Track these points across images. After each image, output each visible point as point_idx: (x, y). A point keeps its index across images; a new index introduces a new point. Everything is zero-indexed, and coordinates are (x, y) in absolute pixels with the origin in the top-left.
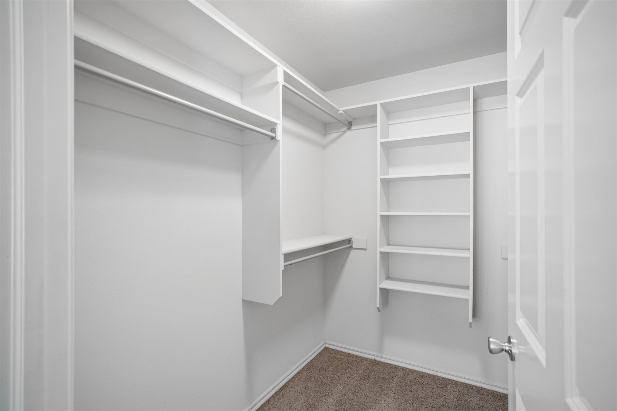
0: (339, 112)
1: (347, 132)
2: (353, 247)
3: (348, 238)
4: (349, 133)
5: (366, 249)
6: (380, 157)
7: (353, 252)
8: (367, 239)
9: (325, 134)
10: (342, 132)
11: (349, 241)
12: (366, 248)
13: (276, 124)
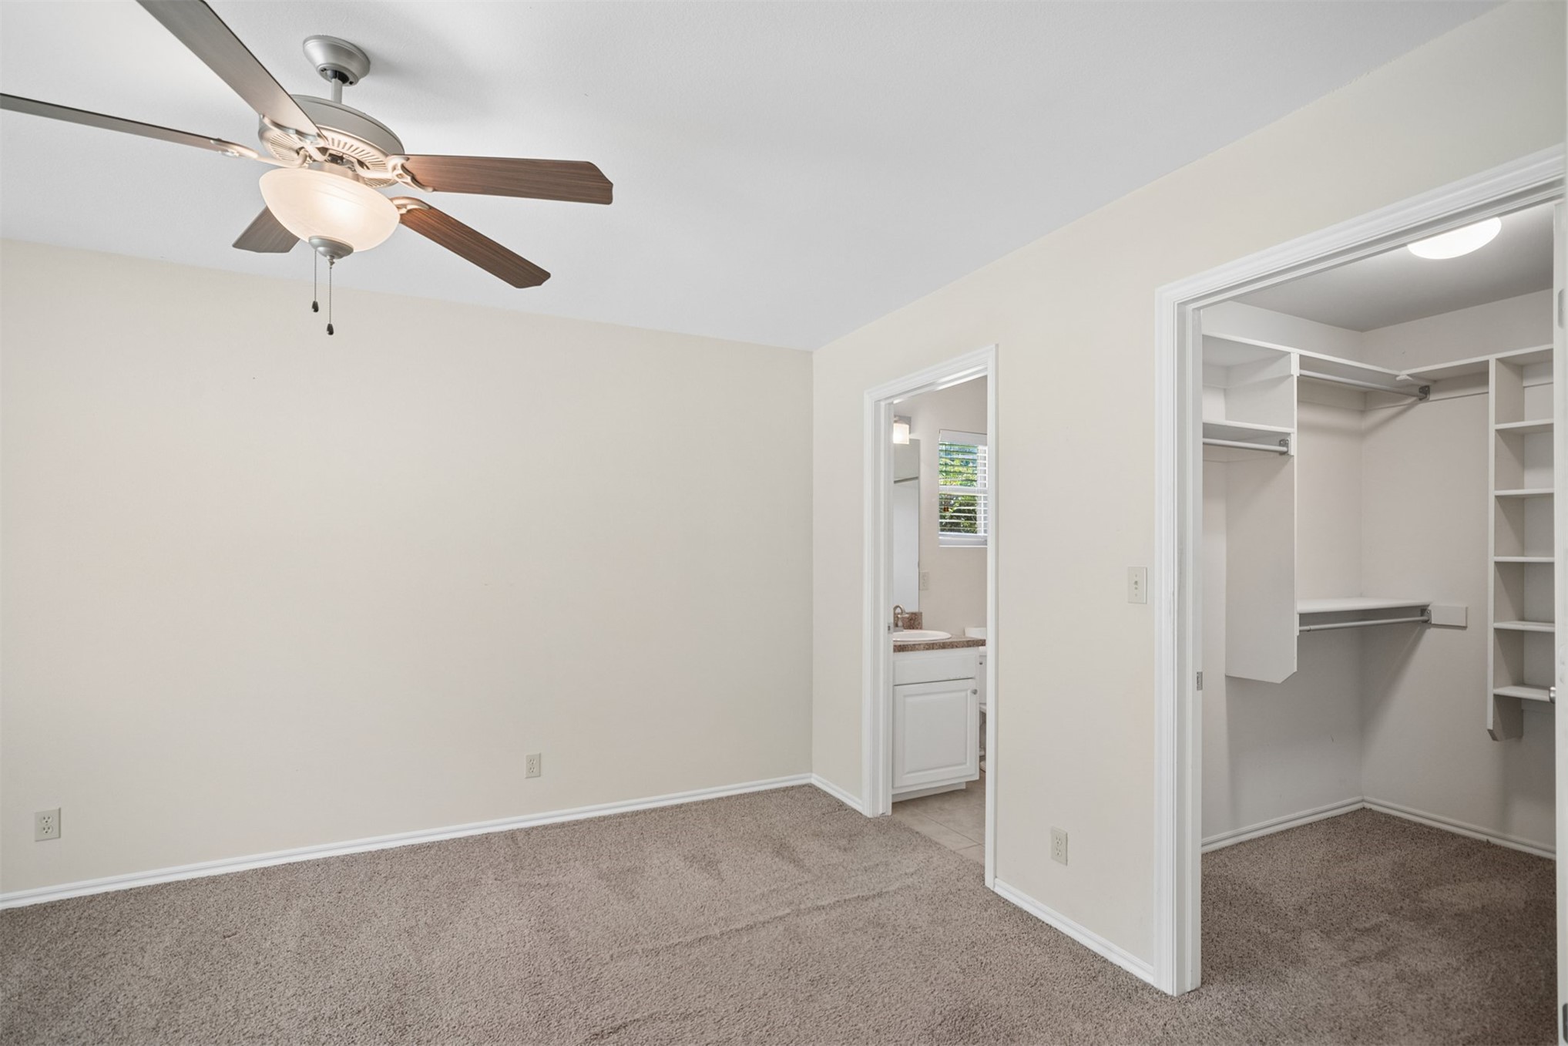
0: (1398, 379)
1: (1417, 404)
2: (1433, 622)
3: (1420, 604)
4: (1423, 406)
5: (1464, 628)
6: (1496, 456)
7: (1430, 634)
8: (1467, 608)
9: (1363, 412)
10: (1405, 406)
11: (1423, 610)
12: (1464, 625)
13: (1289, 434)
